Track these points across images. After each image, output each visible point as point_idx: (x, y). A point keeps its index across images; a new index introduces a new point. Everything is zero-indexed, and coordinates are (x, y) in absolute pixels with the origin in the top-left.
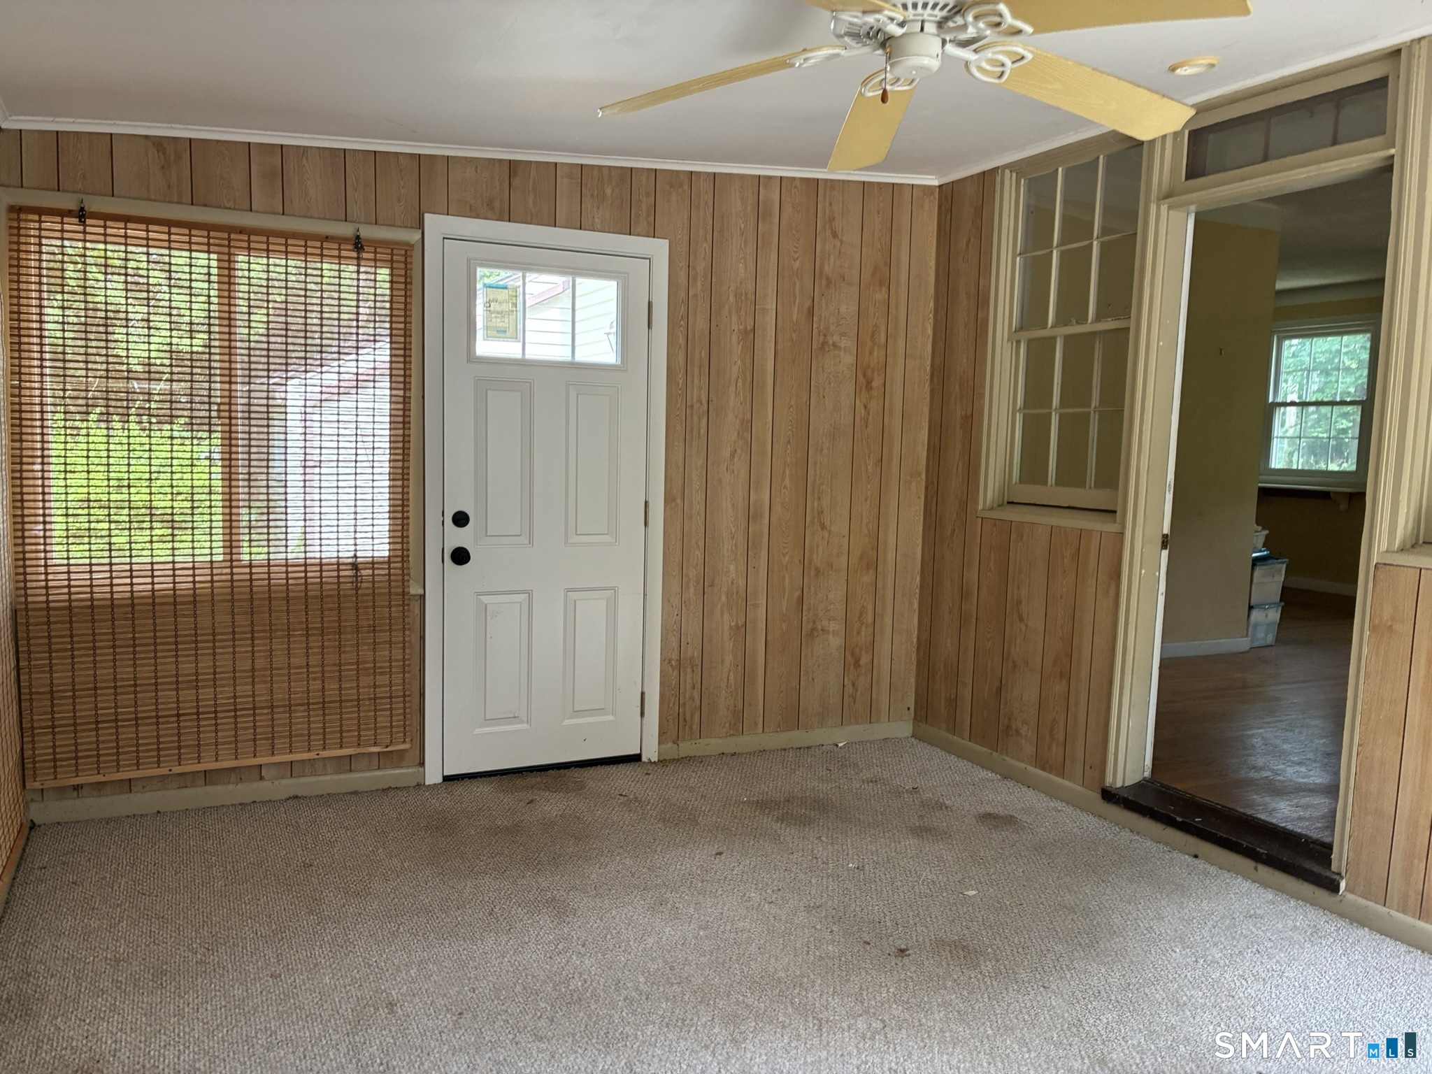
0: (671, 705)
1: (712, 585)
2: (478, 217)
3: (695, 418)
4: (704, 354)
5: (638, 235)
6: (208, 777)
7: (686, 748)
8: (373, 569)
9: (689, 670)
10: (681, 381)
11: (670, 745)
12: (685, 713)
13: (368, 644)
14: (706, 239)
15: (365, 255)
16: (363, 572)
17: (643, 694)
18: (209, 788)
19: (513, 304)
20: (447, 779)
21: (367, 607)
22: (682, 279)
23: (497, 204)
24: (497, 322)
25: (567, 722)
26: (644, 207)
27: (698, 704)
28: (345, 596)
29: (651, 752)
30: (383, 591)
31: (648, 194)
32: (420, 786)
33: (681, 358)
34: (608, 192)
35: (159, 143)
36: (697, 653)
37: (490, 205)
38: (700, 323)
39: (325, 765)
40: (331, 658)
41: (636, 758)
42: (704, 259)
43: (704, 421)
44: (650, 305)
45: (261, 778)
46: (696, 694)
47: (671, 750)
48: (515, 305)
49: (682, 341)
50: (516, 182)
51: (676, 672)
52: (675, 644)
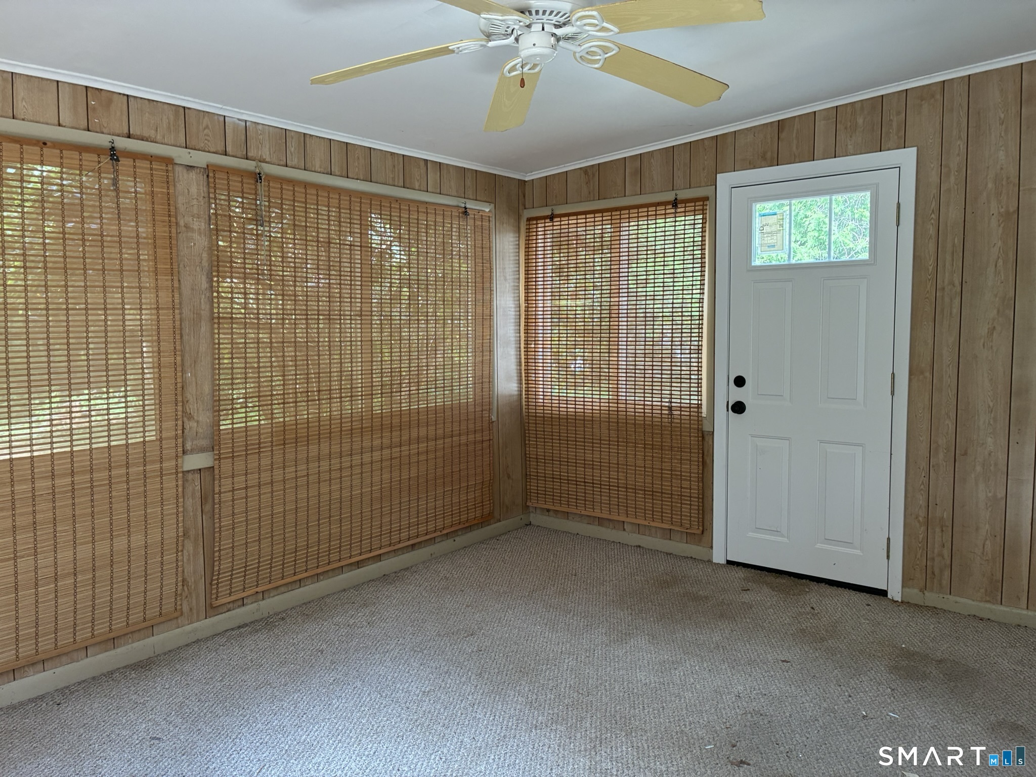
0: (919, 556)
1: (965, 454)
2: (754, 168)
3: (947, 300)
4: (958, 241)
5: (889, 150)
6: (601, 521)
7: (932, 598)
8: (681, 411)
9: (938, 530)
10: (931, 268)
11: (916, 591)
12: (933, 567)
13: (677, 459)
14: (960, 138)
15: (679, 210)
16: (675, 413)
17: (889, 539)
18: (600, 528)
19: (780, 225)
20: (729, 563)
21: (677, 435)
22: (934, 177)
23: (769, 155)
24: (769, 240)
25: (819, 546)
26: (895, 124)
27: (948, 562)
28: (665, 426)
29: (895, 593)
30: (686, 426)
31: (898, 113)
32: (710, 561)
33: (932, 246)
34: (860, 121)
35: (585, 170)
36: (947, 515)
37: (764, 157)
38: (953, 213)
39: (656, 531)
40: (657, 465)
41: (883, 593)
42: (958, 155)
43: (957, 301)
44: (899, 205)
45: (624, 530)
46: (946, 553)
47: (915, 595)
48: (782, 225)
49: (932, 231)
50: (782, 136)
51: (923, 528)
52: (922, 501)
